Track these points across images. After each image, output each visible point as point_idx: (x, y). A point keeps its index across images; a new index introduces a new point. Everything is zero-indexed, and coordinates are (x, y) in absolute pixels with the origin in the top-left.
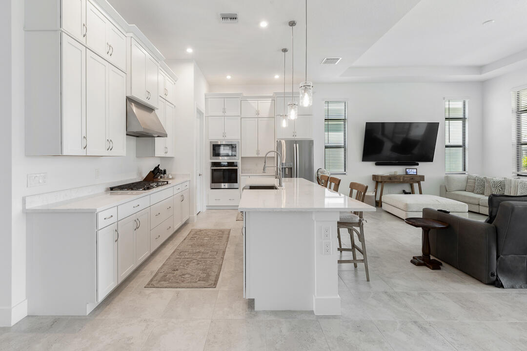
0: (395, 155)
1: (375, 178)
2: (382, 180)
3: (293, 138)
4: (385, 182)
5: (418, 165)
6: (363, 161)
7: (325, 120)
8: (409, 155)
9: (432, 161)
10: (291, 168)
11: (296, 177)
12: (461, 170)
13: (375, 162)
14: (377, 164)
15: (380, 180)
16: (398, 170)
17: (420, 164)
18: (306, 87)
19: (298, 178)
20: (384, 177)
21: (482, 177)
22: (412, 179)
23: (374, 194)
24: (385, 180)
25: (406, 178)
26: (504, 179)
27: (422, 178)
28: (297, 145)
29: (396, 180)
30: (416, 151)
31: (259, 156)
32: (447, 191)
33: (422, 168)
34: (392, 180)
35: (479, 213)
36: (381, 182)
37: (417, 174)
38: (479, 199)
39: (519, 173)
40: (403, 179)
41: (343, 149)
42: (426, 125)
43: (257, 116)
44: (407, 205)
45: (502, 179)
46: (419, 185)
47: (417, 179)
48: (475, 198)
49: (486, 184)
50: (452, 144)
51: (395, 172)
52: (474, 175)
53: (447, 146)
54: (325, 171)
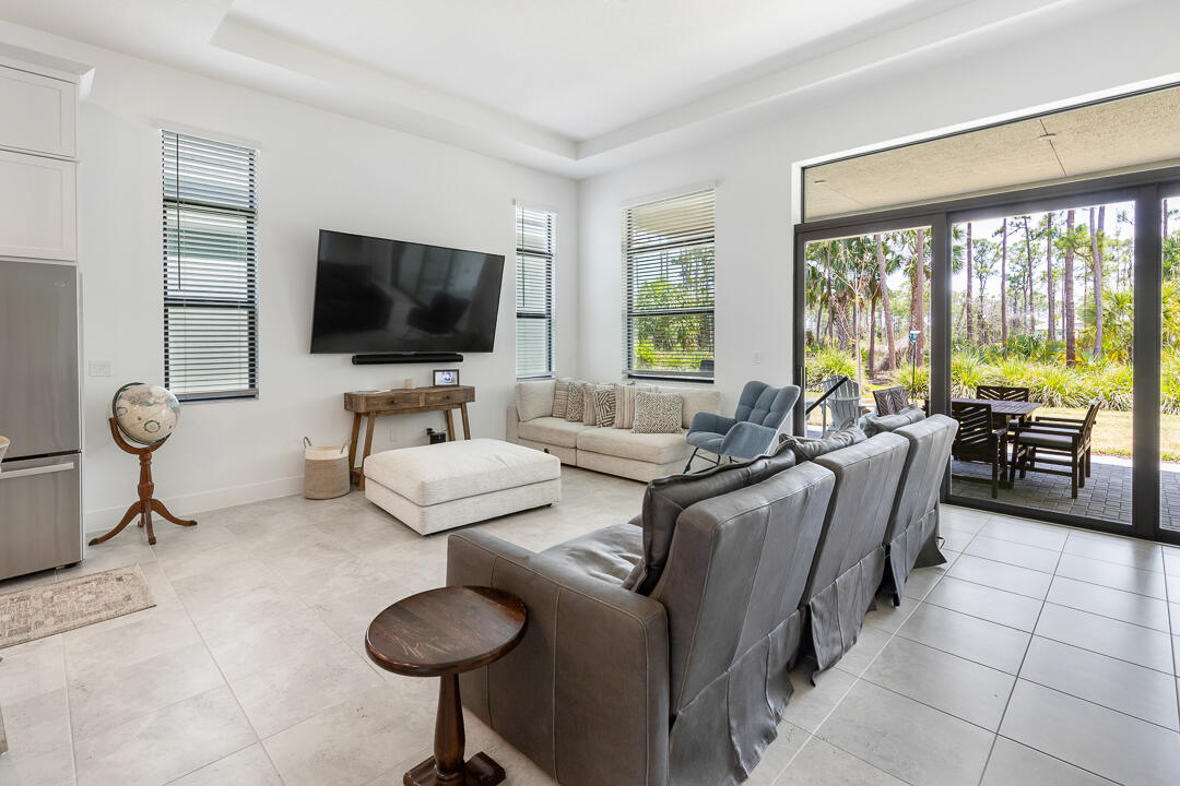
0: (416, 334)
1: (351, 403)
2: (369, 409)
4: (378, 412)
5: (461, 359)
6: (312, 352)
7: (166, 200)
8: (449, 335)
9: (491, 351)
12: (544, 370)
13: (350, 356)
14: (358, 361)
15: (362, 409)
16: (414, 376)
17: (467, 357)
20: (374, 398)
21: (578, 383)
22: (448, 398)
23: (346, 453)
24: (377, 408)
25: (432, 398)
26: (612, 387)
27: (470, 394)
29: (407, 406)
30: (463, 325)
32: (519, 420)
33: (473, 369)
34: (396, 405)
35: (576, 467)
36: (367, 414)
37: (458, 385)
38: (577, 434)
39: (629, 372)
40: (426, 400)
41: (245, 312)
42: (482, 260)
44: (423, 487)
45: (608, 387)
46: (464, 412)
47: (460, 397)
48: (568, 434)
49: (586, 400)
50: (528, 310)
51: (406, 381)
52: (566, 379)
53: (520, 316)
54: (150, 394)
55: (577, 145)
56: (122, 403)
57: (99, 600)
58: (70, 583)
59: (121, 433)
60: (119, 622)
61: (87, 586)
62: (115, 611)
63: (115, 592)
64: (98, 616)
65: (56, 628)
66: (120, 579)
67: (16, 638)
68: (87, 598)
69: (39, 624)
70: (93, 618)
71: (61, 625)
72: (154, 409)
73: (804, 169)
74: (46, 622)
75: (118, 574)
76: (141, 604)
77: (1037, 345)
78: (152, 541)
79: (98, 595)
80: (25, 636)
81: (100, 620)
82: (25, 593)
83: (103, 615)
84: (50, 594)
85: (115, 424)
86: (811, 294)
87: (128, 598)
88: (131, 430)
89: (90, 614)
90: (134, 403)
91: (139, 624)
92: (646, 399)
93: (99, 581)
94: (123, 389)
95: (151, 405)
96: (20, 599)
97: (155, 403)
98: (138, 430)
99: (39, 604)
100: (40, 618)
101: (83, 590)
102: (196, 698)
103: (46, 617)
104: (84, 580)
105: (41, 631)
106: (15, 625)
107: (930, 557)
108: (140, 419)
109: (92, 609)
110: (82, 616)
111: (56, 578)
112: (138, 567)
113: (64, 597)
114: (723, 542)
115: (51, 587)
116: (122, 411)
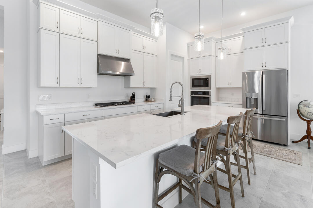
3: (262, 69)
10: (257, 99)
28: (264, 75)
31: (231, 87)
43: (229, 53)
54: (310, 104)
56: (301, 106)
57: (288, 156)
58: (283, 149)
59: (300, 114)
60: (290, 164)
61: (287, 151)
62: (290, 161)
63: (293, 156)
64: (285, 160)
65: (275, 157)
66: (295, 154)
67: (267, 155)
68: (285, 154)
69: (273, 154)
70: (284, 159)
71: (277, 157)
72: (310, 108)
74: (274, 155)
75: (296, 152)
76: (298, 163)
78: (309, 148)
79: (288, 155)
80: (269, 155)
81: (286, 161)
82: (273, 147)
83: (287, 160)
84: (278, 149)
85: (299, 111)
87: (295, 159)
88: (303, 114)
89: (284, 158)
90: (304, 106)
91: (295, 167)
93: (290, 152)
94: (302, 102)
95: (310, 107)
96: (272, 148)
97: (311, 107)
98: (305, 114)
99: (274, 150)
100: (273, 153)
101: (285, 152)
102: (301, 196)
103: (275, 154)
104: (287, 150)
105: (272, 156)
106: (268, 152)
108: (306, 111)
109: (285, 157)
110: (282, 158)
111: (281, 147)
112: (302, 153)
113: (280, 151)
115: (279, 148)
116: (301, 108)
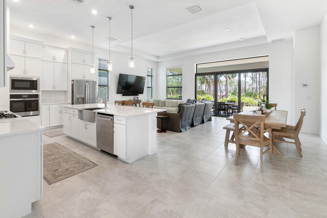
3: (83, 79)
5: (138, 95)
6: (117, 93)
7: (99, 69)
9: (143, 93)
10: (84, 98)
11: (87, 103)
12: (151, 97)
14: (123, 95)
16: (131, 98)
17: (139, 95)
18: (132, 58)
19: (88, 104)
21: (158, 100)
22: (137, 102)
25: (134, 102)
28: (88, 83)
31: (55, 90)
33: (141, 97)
37: (138, 100)
39: (167, 98)
41: (107, 87)
42: (135, 77)
43: (53, 61)
45: (164, 100)
46: (140, 104)
47: (139, 102)
49: (160, 102)
50: (149, 86)
51: (130, 99)
52: (156, 99)
53: (147, 87)
55: (158, 57)
73: (197, 64)
77: (252, 94)
86: (203, 81)
92: (171, 102)
107: (210, 120)
114: (185, 108)
